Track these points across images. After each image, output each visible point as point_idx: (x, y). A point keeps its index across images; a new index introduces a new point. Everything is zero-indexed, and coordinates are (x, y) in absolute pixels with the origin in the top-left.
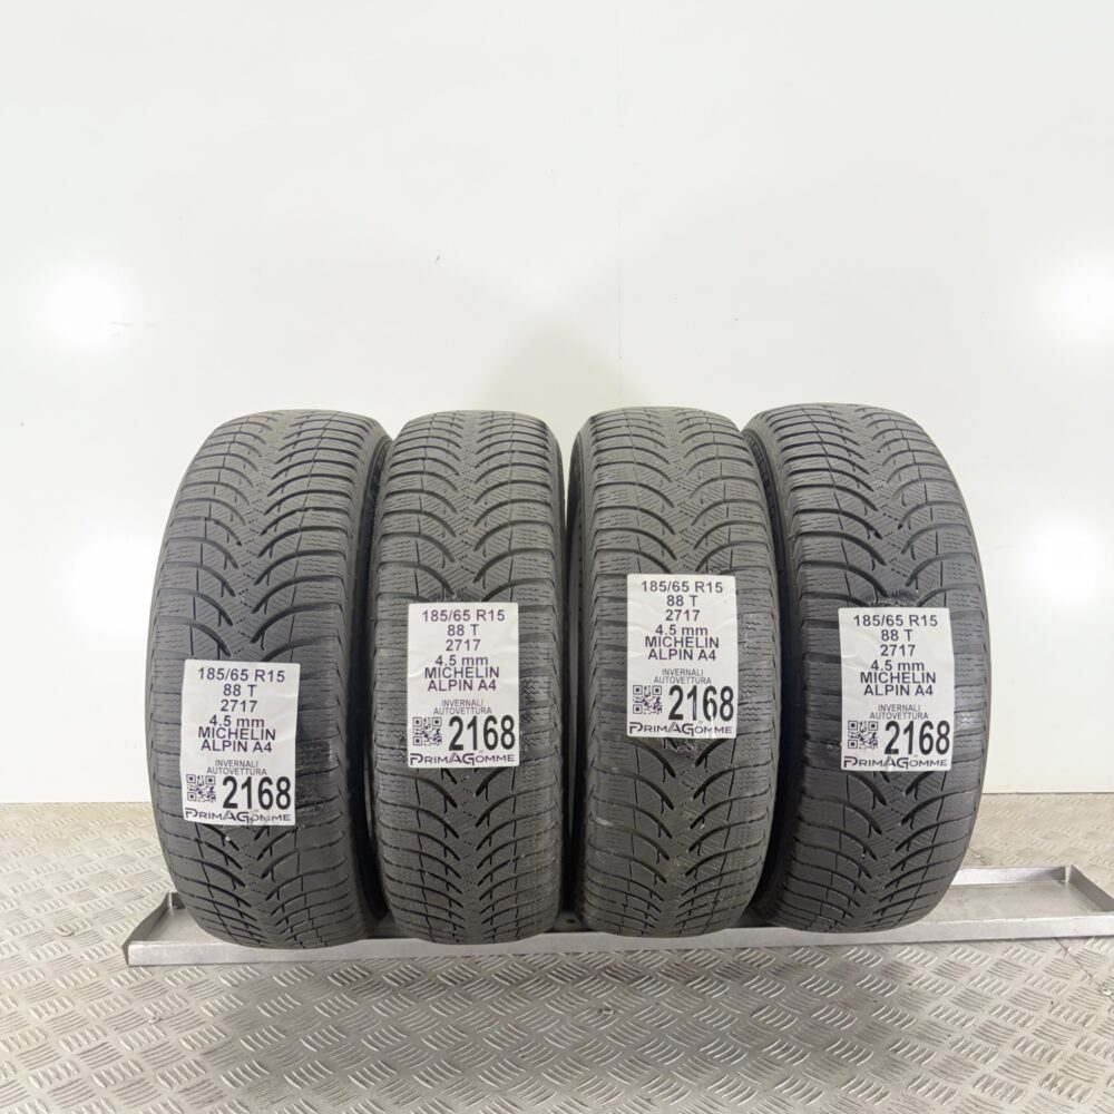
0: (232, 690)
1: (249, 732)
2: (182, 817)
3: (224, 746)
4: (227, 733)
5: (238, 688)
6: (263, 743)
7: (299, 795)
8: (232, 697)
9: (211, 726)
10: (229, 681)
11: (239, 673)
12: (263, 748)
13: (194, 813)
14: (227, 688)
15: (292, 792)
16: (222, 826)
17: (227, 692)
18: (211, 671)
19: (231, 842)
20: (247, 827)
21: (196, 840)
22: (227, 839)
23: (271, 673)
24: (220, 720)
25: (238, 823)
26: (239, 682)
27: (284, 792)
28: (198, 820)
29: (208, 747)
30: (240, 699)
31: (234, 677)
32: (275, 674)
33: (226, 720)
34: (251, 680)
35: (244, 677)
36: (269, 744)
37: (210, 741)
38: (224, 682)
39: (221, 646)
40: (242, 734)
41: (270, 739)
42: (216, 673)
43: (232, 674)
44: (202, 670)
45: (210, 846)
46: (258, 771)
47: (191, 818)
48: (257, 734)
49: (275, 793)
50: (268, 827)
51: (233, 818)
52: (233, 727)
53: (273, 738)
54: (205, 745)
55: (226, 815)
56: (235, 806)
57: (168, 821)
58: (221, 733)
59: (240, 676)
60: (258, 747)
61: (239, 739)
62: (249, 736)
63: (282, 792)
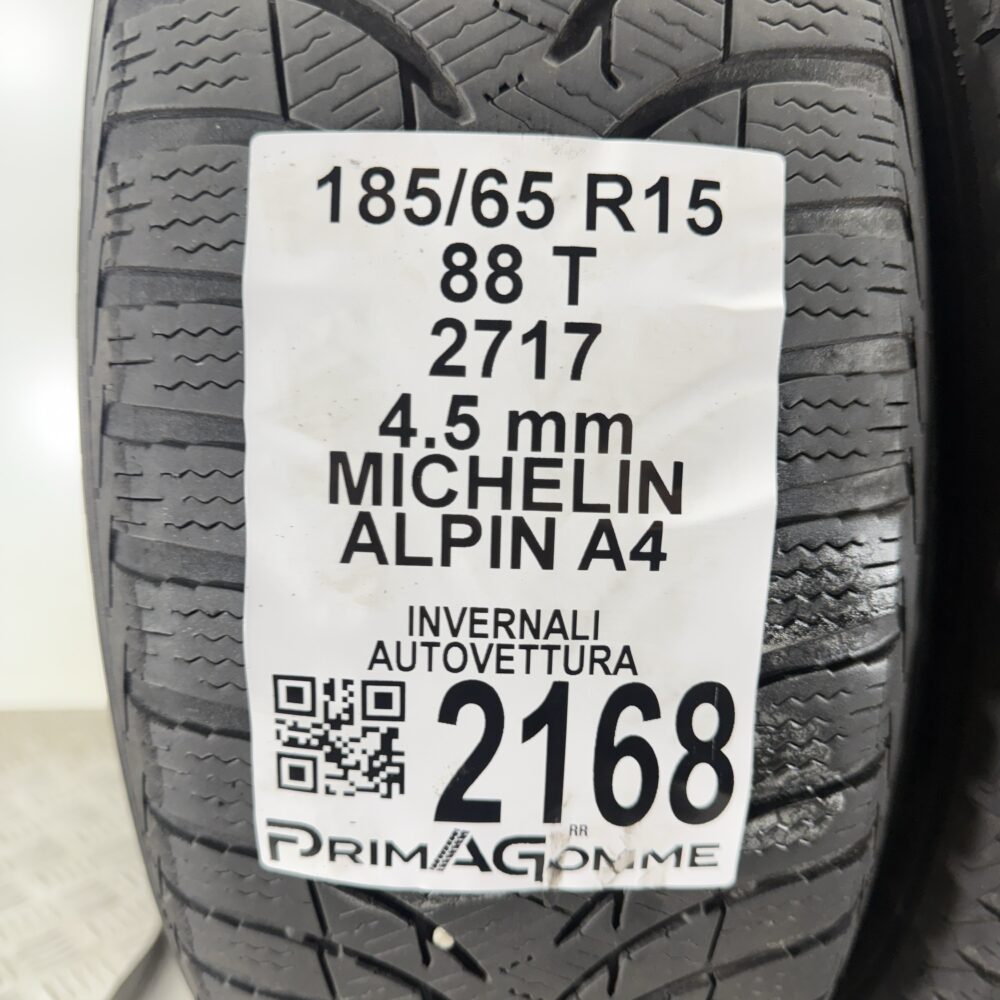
0: (482, 271)
1: (565, 475)
2: (252, 853)
3: (448, 543)
4: (460, 481)
5: (508, 264)
6: (629, 529)
7: (766, 763)
8: (482, 306)
9: (389, 446)
10: (466, 228)
11: (511, 191)
12: (626, 550)
13: (306, 842)
14: (457, 261)
15: (741, 751)
16: (425, 896)
17: (459, 284)
18: (377, 181)
19: (456, 951)
20: (534, 898)
21: (309, 941)
22: (442, 939)
23: (662, 187)
24: (430, 418)
25: (495, 883)
26: (510, 232)
27: (711, 753)
28: (320, 869)
29: (375, 547)
30: (522, 316)
31: (490, 208)
32: (680, 196)
33: (453, 420)
34: (569, 227)
35: (535, 209)
36: (656, 532)
37: (384, 518)
38: (440, 235)
39: (414, 70)
40: (530, 483)
41: (658, 509)
42: (399, 192)
43: (478, 198)
44: (334, 177)
45: (366, 961)
46: (598, 659)
47: (291, 861)
48: (601, 487)
49: (669, 753)
50: (617, 896)
51: (478, 861)
52: (491, 453)
53: (674, 504)
54: (362, 541)
55: (448, 851)
56: (489, 812)
57: (193, 867)
58: (436, 481)
59: (515, 206)
60: (603, 547)
61: (517, 507)
62: (564, 495)
63: (698, 751)
